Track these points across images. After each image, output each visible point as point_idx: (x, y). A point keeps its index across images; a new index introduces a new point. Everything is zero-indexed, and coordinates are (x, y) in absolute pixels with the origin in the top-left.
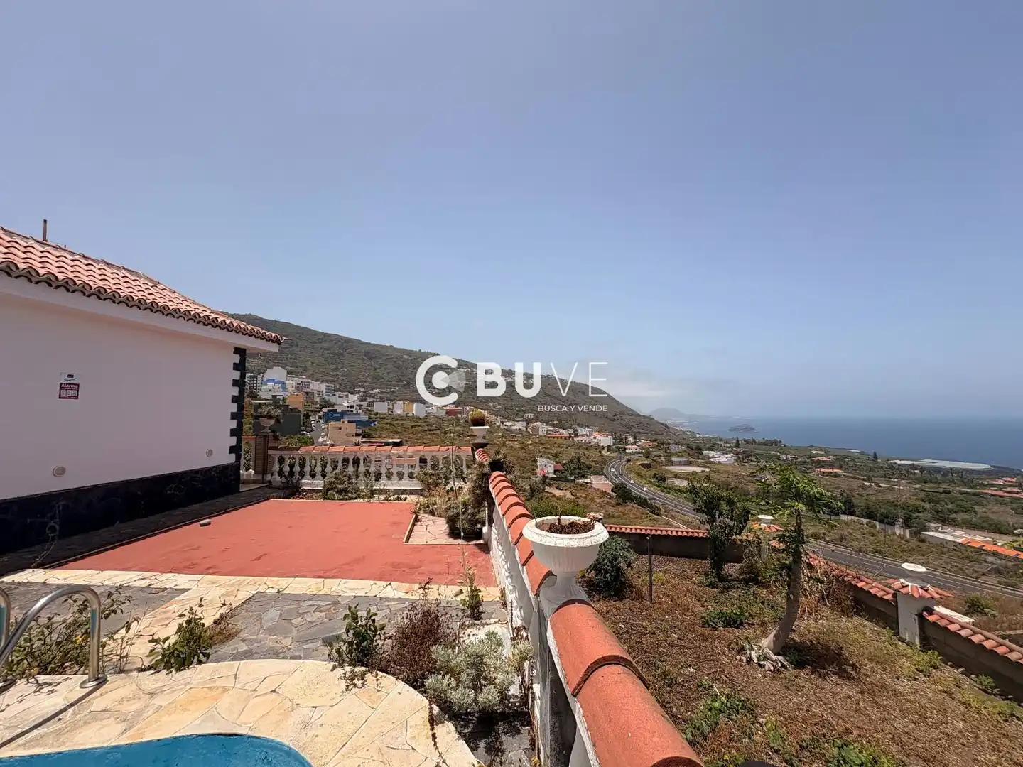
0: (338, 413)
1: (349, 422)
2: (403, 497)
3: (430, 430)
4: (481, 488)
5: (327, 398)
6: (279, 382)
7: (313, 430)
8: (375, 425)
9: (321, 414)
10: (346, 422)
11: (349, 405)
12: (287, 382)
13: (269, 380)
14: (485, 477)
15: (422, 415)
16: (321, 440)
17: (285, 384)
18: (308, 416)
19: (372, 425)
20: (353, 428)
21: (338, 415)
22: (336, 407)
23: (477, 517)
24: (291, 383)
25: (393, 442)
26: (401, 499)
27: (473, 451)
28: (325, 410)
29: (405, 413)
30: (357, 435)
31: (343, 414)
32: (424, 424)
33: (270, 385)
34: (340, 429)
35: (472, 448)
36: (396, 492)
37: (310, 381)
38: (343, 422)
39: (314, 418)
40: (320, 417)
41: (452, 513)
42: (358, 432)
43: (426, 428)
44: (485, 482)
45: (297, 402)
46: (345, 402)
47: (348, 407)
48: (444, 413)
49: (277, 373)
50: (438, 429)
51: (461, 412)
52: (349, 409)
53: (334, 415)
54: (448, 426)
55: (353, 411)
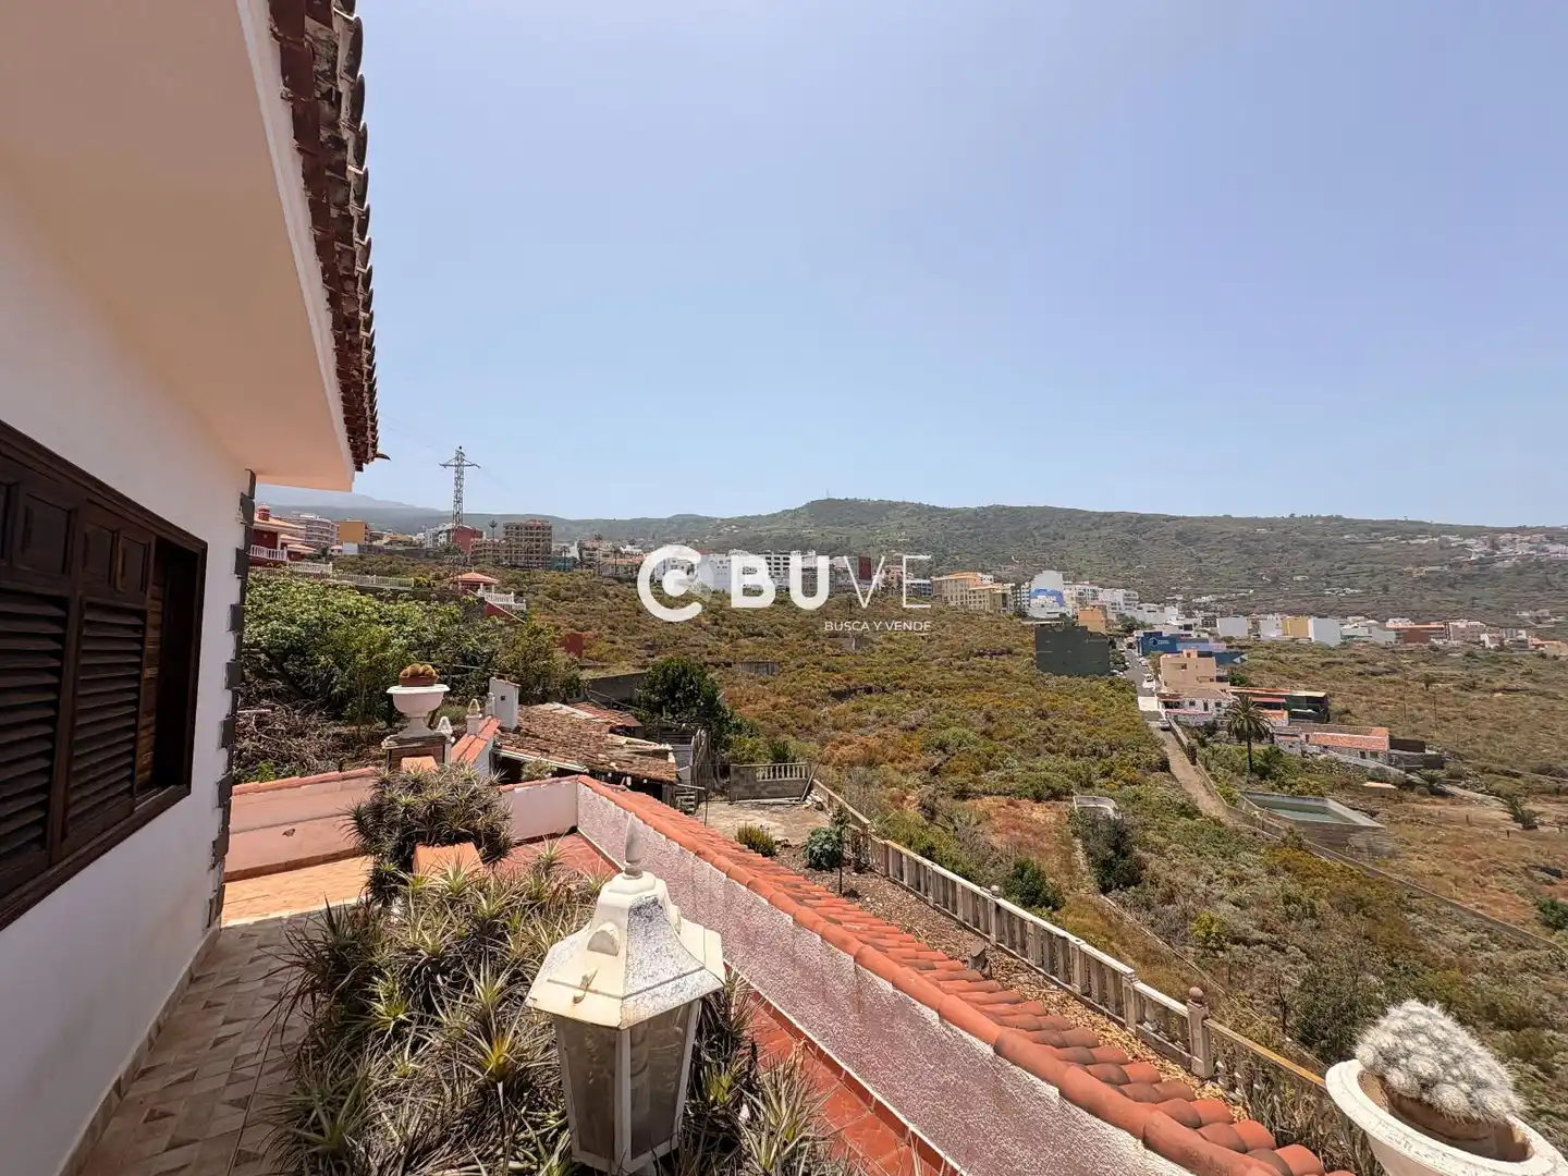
0: (1165, 638)
1: (1201, 655)
3: (1373, 674)
5: (1128, 614)
6: (1052, 593)
7: (1126, 668)
8: (1243, 660)
9: (1131, 640)
10: (1194, 655)
11: (1181, 623)
12: (1064, 592)
13: (1039, 591)
15: (1334, 641)
16: (1146, 685)
17: (1061, 594)
18: (1112, 644)
19: (1237, 660)
20: (1210, 667)
21: (1167, 642)
22: (1157, 629)
24: (1070, 593)
25: (1308, 698)
28: (1139, 634)
29: (1288, 638)
30: (1220, 679)
31: (1174, 639)
32: (1352, 660)
33: (1041, 598)
34: (1184, 666)
37: (1096, 588)
38: (1189, 655)
39: (1122, 646)
40: (1131, 646)
42: (1221, 674)
43: (1359, 668)
45: (1094, 623)
46: (1170, 620)
47: (1180, 628)
48: (1392, 637)
49: (1049, 579)
50: (1395, 672)
51: (1443, 633)
52: (1182, 632)
53: (1160, 642)
54: (1414, 664)
55: (1190, 635)
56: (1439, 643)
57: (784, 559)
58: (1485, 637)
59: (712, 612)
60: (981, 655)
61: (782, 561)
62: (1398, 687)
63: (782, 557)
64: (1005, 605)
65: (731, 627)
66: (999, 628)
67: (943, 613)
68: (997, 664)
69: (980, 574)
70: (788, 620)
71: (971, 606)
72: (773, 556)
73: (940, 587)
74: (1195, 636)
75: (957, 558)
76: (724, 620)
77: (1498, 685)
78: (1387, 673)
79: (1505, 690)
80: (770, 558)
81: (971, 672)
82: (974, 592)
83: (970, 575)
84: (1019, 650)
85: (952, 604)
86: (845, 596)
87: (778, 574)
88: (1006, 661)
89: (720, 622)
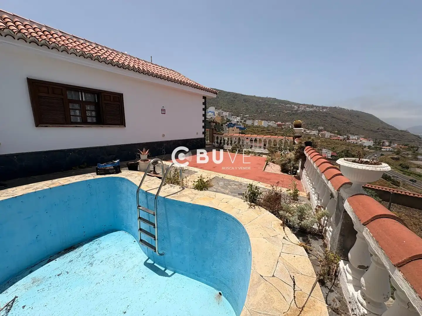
1: (237, 128)
2: (261, 155)
3: (269, 133)
4: (299, 152)
5: (228, 118)
6: (213, 112)
7: (224, 131)
8: (246, 129)
9: (227, 124)
10: (236, 128)
11: (237, 121)
12: (215, 112)
14: (302, 148)
15: (266, 126)
18: (222, 125)
19: (245, 129)
20: (238, 130)
21: (233, 125)
22: (232, 122)
23: (295, 166)
24: (216, 112)
26: (260, 156)
27: (294, 139)
29: (259, 125)
30: (240, 133)
31: (234, 125)
32: (267, 130)
33: (210, 113)
34: (233, 130)
35: (293, 138)
36: (258, 153)
37: (223, 111)
39: (224, 126)
40: (226, 126)
41: (284, 162)
42: (240, 132)
43: (267, 132)
44: (302, 150)
45: (218, 120)
46: (235, 120)
48: (276, 125)
49: (212, 109)
50: (273, 132)
51: (284, 125)
52: (237, 123)
53: (231, 125)
54: (277, 131)
56: (283, 127)
58: (290, 126)
74: (239, 124)
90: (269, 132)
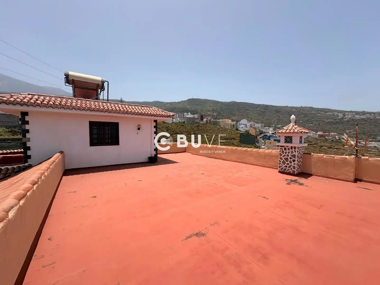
0: (268, 136)
3: (311, 145)
5: (261, 130)
6: (245, 125)
7: (259, 143)
9: (261, 136)
10: (273, 141)
11: (272, 133)
12: (247, 124)
13: (241, 124)
16: (262, 147)
18: (256, 137)
20: (276, 143)
21: (268, 137)
22: (267, 134)
24: (248, 124)
28: (263, 135)
31: (270, 136)
32: (307, 141)
33: (242, 126)
34: (270, 143)
37: (254, 123)
38: (272, 141)
39: (258, 137)
40: (260, 138)
45: (253, 132)
47: (272, 134)
48: (317, 136)
49: (244, 121)
51: (329, 136)
53: (267, 137)
54: (320, 143)
55: (273, 136)
56: (327, 138)
57: (183, 115)
58: (337, 137)
59: (166, 128)
60: (228, 139)
61: (182, 115)
62: (314, 148)
63: (182, 114)
64: (234, 127)
65: (171, 132)
66: (232, 133)
67: (219, 129)
68: (231, 141)
69: (228, 120)
70: (184, 130)
71: (226, 127)
72: (180, 114)
73: (219, 123)
75: (223, 114)
76: (169, 130)
77: (335, 148)
78: (314, 144)
79: (337, 149)
80: (179, 115)
81: (225, 143)
82: (227, 124)
83: (226, 120)
84: (236, 138)
85: (222, 126)
86: (197, 124)
87: (181, 118)
88: (233, 141)
89: (168, 130)
90: (311, 143)
